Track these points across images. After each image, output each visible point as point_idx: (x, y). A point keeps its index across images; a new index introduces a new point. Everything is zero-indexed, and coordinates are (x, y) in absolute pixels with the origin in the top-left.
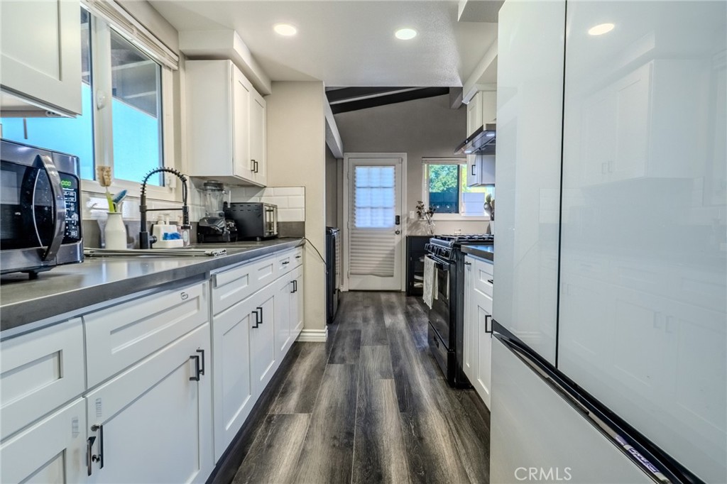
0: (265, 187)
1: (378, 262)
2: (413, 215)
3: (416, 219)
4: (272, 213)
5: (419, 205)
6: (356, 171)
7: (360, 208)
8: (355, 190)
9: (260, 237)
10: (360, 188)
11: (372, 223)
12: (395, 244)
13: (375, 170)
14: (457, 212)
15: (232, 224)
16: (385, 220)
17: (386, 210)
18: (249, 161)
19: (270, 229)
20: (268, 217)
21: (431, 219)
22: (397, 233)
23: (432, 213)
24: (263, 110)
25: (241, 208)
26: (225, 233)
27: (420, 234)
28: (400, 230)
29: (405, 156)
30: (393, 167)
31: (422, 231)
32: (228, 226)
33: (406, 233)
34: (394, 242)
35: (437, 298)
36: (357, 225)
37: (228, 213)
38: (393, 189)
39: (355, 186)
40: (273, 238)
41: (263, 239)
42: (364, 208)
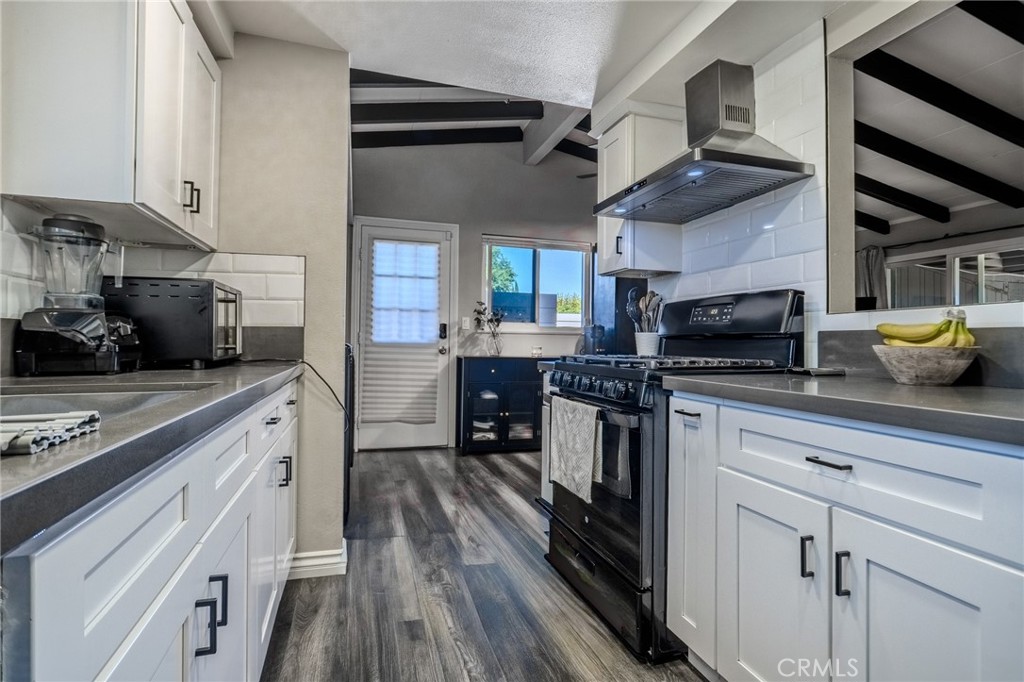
0: (213, 251)
1: (410, 401)
2: (468, 324)
3: (473, 331)
4: (231, 306)
5: (478, 308)
6: (374, 248)
7: (379, 309)
8: (372, 279)
9: (201, 360)
10: (380, 276)
11: (400, 336)
12: (439, 371)
13: (407, 249)
14: (533, 320)
15: (127, 328)
16: (422, 331)
17: (424, 314)
18: (179, 185)
19: (227, 343)
20: (221, 316)
21: (498, 330)
22: (442, 352)
23: (498, 321)
24: (215, 87)
25: (154, 290)
26: (104, 349)
27: (477, 354)
28: (446, 347)
29: (455, 229)
30: (437, 245)
31: (481, 350)
32: (112, 332)
33: (456, 352)
34: (436, 368)
35: (599, 480)
36: (376, 338)
37: (115, 299)
38: (436, 281)
39: (372, 272)
40: (231, 361)
41: (210, 364)
42: (387, 309)
